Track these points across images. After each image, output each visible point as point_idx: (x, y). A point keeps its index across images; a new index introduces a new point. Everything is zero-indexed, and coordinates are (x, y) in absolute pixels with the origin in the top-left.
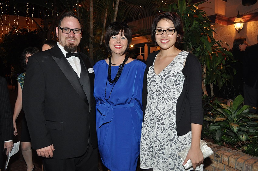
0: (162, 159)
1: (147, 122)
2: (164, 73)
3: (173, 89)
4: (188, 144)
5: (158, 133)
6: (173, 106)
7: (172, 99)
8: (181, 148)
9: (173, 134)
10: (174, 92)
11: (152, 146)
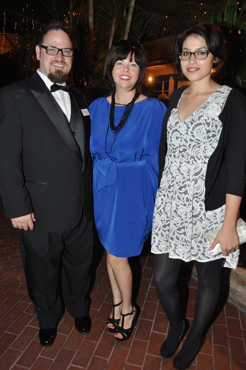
0: (183, 242)
1: (163, 190)
2: (192, 120)
3: (204, 143)
4: (219, 222)
5: (178, 206)
6: (202, 168)
7: (201, 157)
8: (209, 227)
9: (199, 208)
10: (205, 147)
11: (168, 223)
